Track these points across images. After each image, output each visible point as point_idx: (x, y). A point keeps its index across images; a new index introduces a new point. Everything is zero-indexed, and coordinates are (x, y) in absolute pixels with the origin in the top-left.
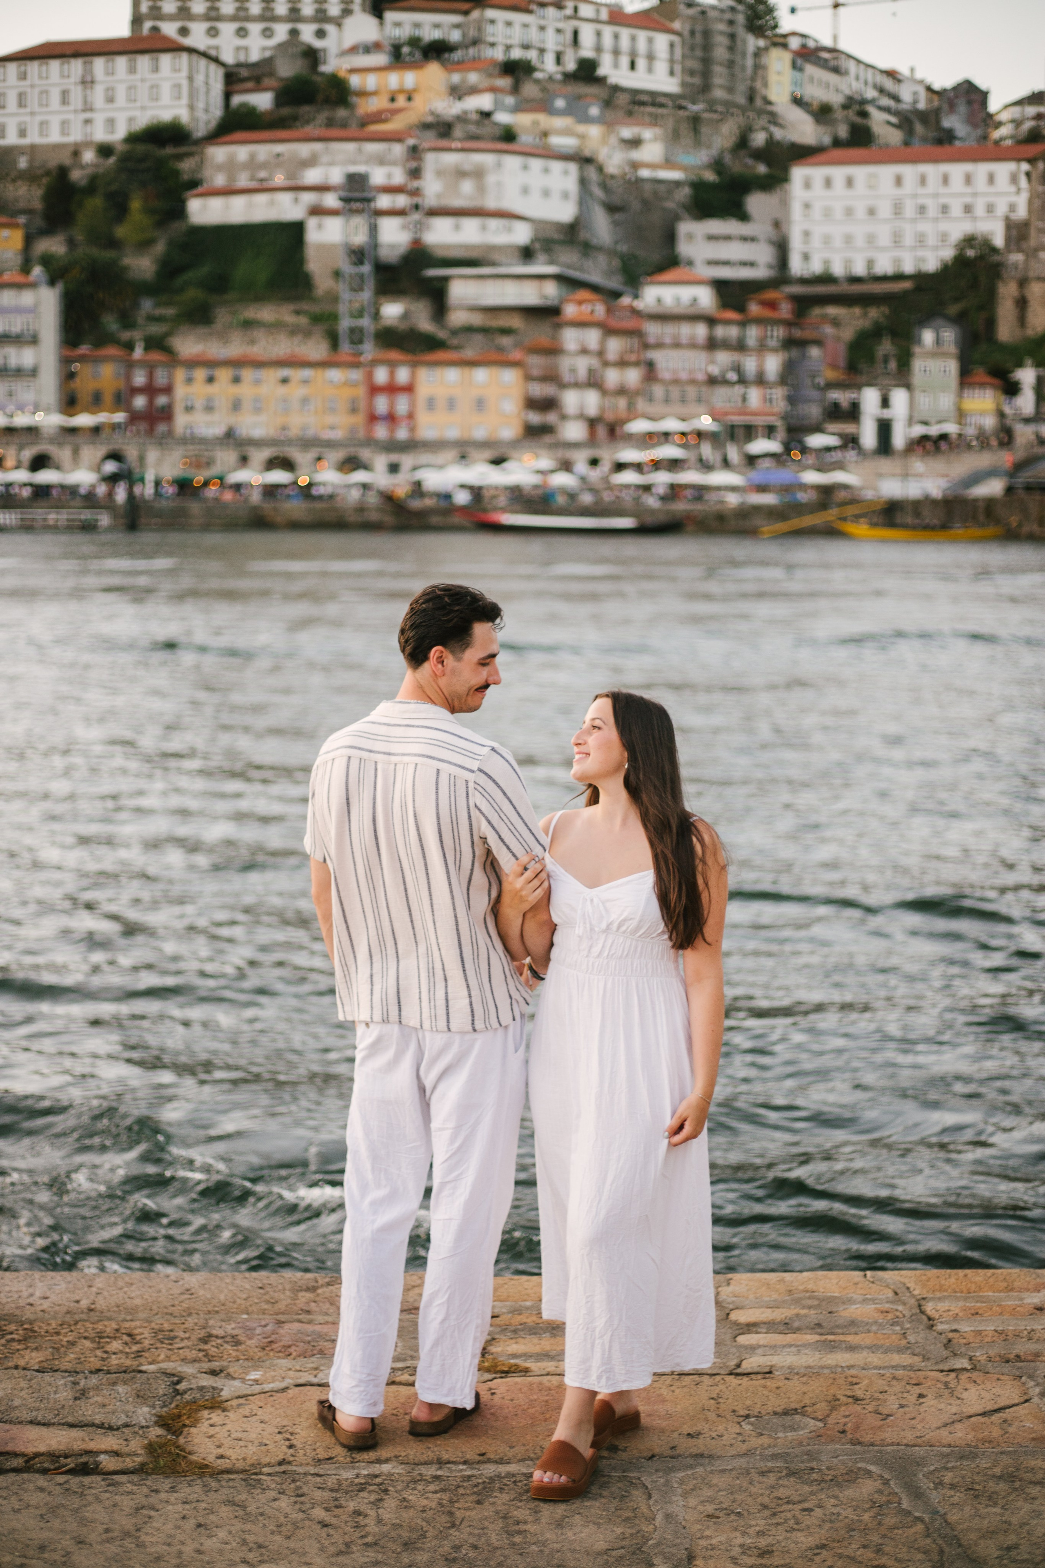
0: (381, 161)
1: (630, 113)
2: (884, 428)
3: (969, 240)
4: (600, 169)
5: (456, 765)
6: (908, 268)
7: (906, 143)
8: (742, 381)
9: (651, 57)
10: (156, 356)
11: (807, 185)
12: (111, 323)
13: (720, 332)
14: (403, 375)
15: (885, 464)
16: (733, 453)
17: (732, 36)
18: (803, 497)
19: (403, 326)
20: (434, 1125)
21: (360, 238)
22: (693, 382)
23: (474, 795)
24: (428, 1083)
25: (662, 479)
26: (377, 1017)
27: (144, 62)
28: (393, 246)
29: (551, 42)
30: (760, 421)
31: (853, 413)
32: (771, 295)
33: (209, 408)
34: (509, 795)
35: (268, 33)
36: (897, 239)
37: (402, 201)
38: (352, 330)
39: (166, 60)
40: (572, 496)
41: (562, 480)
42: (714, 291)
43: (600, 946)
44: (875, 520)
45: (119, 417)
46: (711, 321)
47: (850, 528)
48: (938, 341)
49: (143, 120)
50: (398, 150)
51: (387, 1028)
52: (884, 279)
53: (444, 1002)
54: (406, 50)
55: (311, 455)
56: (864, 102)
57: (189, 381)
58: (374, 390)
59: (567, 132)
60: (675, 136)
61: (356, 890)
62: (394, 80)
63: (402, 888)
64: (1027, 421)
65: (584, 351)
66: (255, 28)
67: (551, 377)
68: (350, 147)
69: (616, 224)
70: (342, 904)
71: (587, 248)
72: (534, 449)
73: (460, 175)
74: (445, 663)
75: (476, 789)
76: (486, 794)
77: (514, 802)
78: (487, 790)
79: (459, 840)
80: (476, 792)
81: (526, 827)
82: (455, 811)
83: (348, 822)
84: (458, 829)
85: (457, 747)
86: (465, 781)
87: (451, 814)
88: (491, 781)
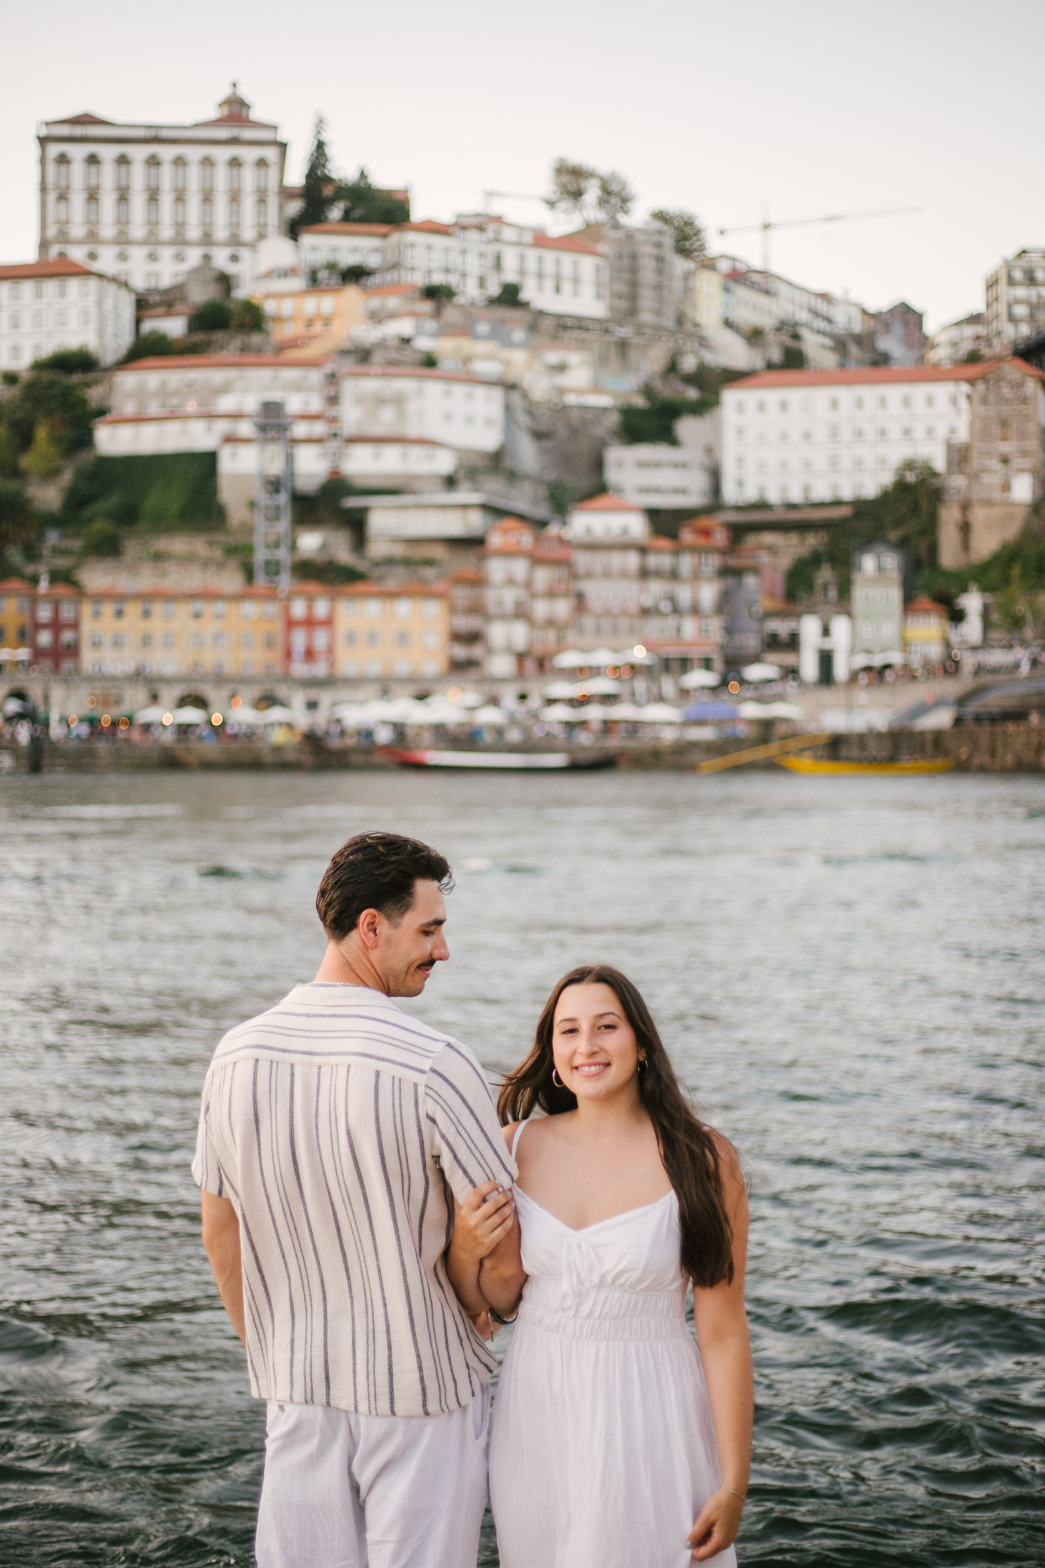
0: (298, 387)
1: (555, 338)
2: (826, 659)
3: (909, 465)
4: (525, 395)
5: (401, 1064)
6: (847, 494)
7: (842, 366)
8: (676, 610)
9: (576, 281)
10: (62, 590)
11: (740, 408)
12: (14, 555)
13: (653, 561)
14: (321, 608)
15: (826, 695)
16: (668, 686)
17: (660, 259)
18: (742, 730)
19: (320, 559)
20: (371, 1535)
21: (276, 467)
22: (625, 613)
23: (424, 1102)
24: (363, 1482)
25: (594, 713)
26: (299, 1395)
27: (51, 287)
28: (310, 476)
29: (474, 265)
30: (695, 653)
31: (793, 643)
32: (704, 522)
33: (117, 643)
34: (470, 1102)
35: (179, 258)
36: (834, 464)
37: (319, 429)
38: (268, 563)
39: (74, 285)
40: (499, 731)
41: (489, 716)
42: (647, 519)
43: (590, 1303)
44: (820, 753)
45: (23, 654)
46: (643, 550)
47: (793, 761)
48: (880, 569)
49: (49, 347)
50: (315, 376)
51: (310, 1409)
52: (821, 505)
53: (387, 1376)
54: (323, 275)
55: (224, 693)
56: (796, 325)
57: (97, 615)
58: (291, 624)
59: (490, 357)
60: (602, 361)
61: (273, 1230)
62: (311, 305)
63: (333, 1226)
64: (975, 648)
65: (511, 582)
66: (167, 253)
67: (477, 609)
68: (264, 374)
69: (543, 452)
70: (253, 1249)
71: (513, 477)
72: (459, 683)
73: (380, 401)
74: (378, 931)
75: (427, 1094)
76: (440, 1101)
77: (476, 1112)
78: (439, 1094)
79: (407, 1162)
80: (428, 1098)
81: (489, 1146)
82: (400, 1124)
83: (257, 1143)
84: (405, 1147)
85: (401, 1041)
86: (413, 1085)
87: (395, 1128)
88: (445, 1083)
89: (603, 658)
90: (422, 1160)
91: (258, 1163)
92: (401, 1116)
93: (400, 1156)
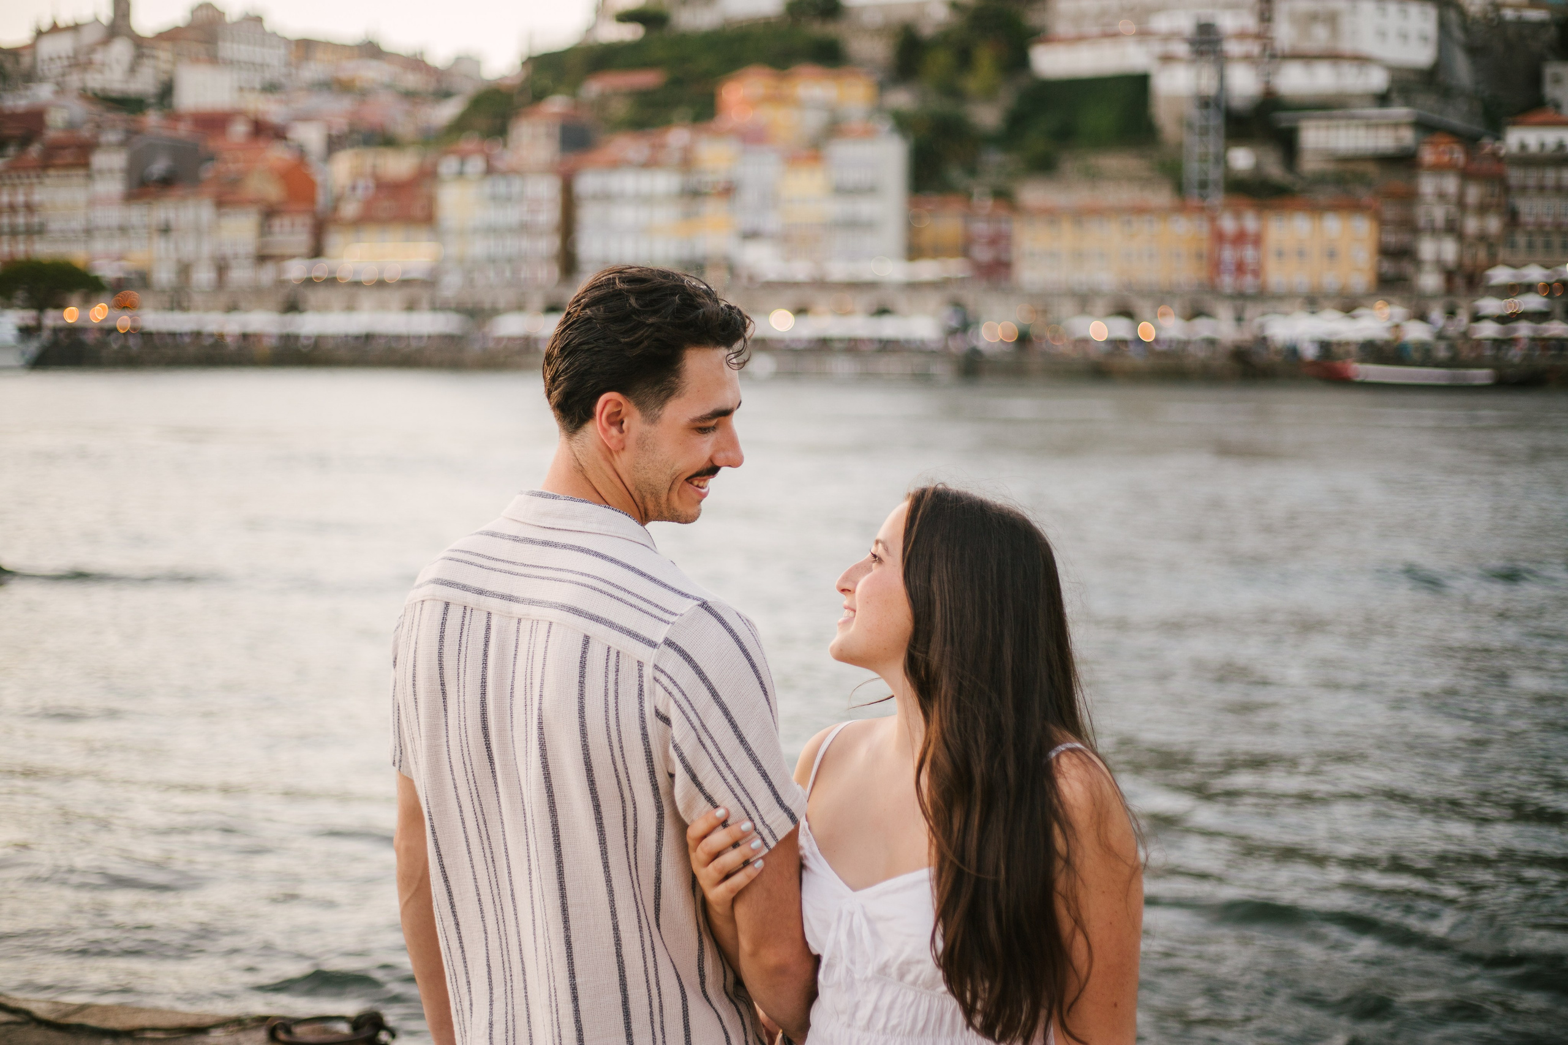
4: (1462, 11)
5: (622, 630)
10: (1002, 210)
12: (955, 172)
14: (1250, 223)
19: (1255, 176)
21: (1208, 87)
22: (1558, 228)
23: (653, 693)
25: (1524, 330)
28: (1242, 93)
37: (1252, 47)
38: (1199, 180)
40: (1427, 348)
41: (1416, 332)
43: (870, 1006)
55: (1151, 304)
65: (1442, 197)
67: (1410, 227)
69: (1476, 67)
71: (1447, 93)
72: (1386, 298)
73: (1313, 17)
74: (624, 426)
75: (656, 680)
77: (734, 713)
78: (678, 683)
79: (629, 780)
80: (658, 686)
81: (753, 766)
82: (615, 722)
83: (445, 727)
84: (623, 757)
85: (629, 592)
86: (637, 664)
87: (608, 727)
88: (686, 664)
89: (1535, 274)
90: (651, 779)
91: (447, 756)
92: (617, 710)
93: (616, 770)
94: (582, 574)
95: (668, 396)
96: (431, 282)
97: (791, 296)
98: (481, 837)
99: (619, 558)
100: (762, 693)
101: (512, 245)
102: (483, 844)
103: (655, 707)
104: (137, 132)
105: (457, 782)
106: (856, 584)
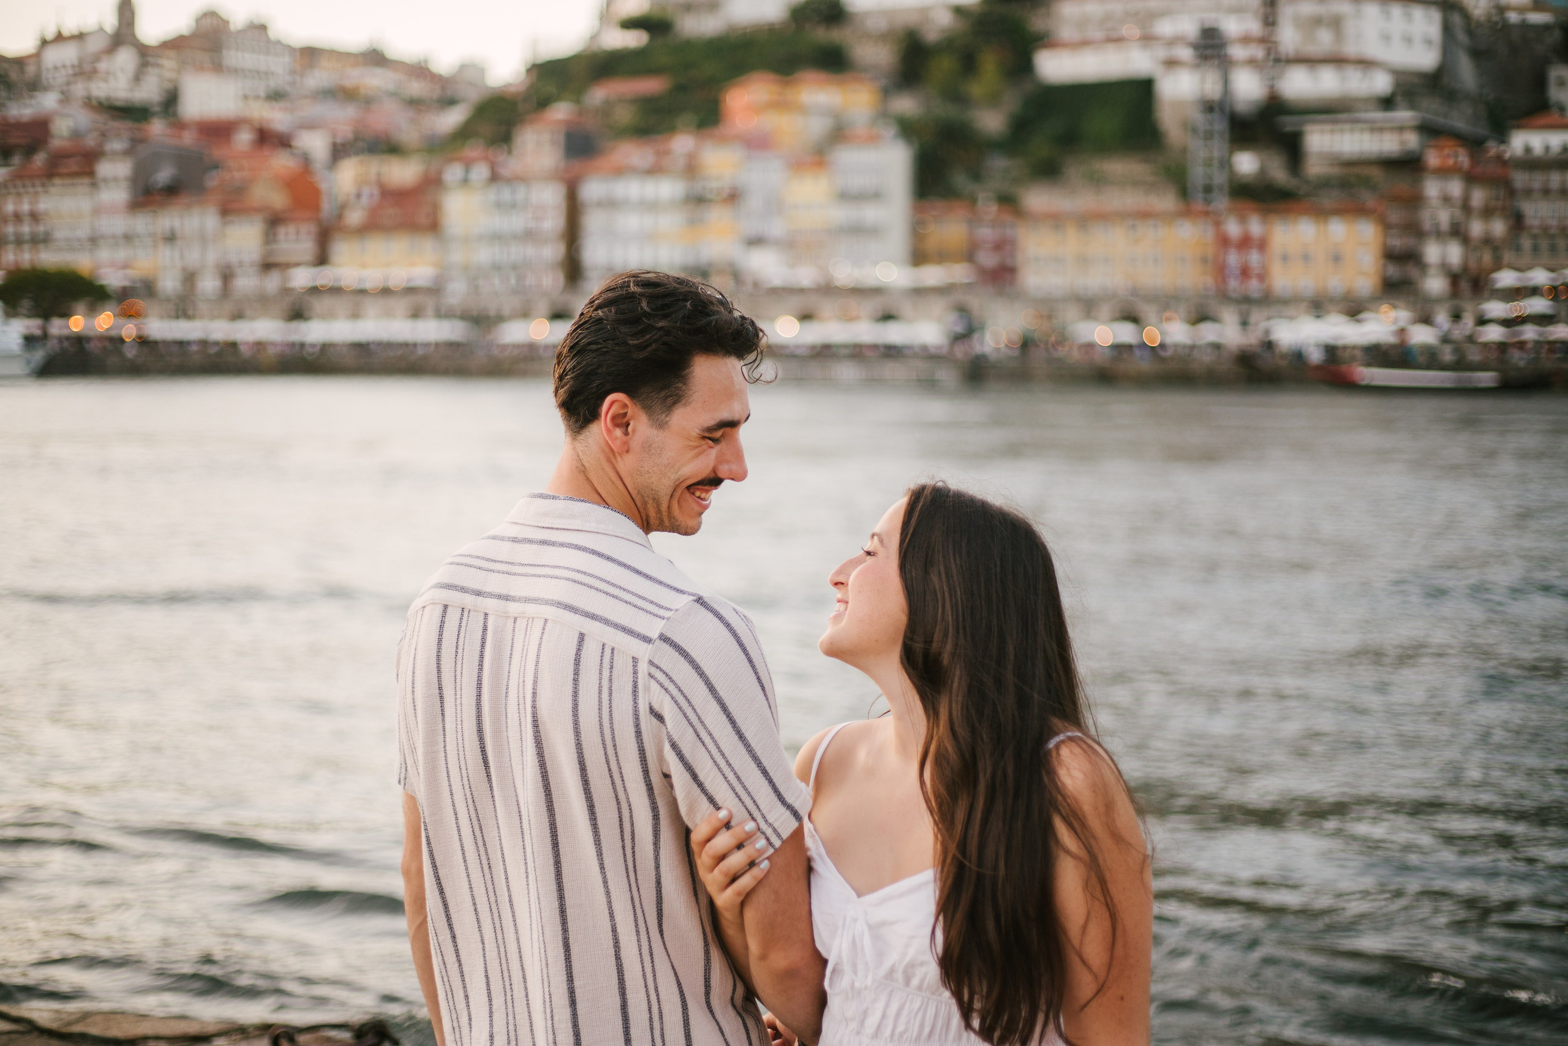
0: (1231, 11)
4: (1465, 14)
5: (618, 626)
12: (959, 177)
14: (1256, 227)
19: (1260, 181)
21: (1214, 91)
22: (1562, 233)
23: (647, 689)
25: (1530, 334)
28: (1246, 97)
34: (722, 693)
37: (1255, 51)
40: (1432, 351)
41: (1422, 336)
43: (878, 1014)
55: (1157, 307)
58: (1224, 241)
65: (1447, 201)
67: (1414, 230)
69: (1480, 69)
71: (1452, 96)
72: (1392, 301)
73: (1317, 21)
74: (630, 428)
75: (651, 676)
76: (671, 687)
77: (732, 708)
78: (674, 678)
79: (623, 780)
80: (653, 682)
81: (753, 762)
82: (608, 720)
83: (442, 732)
84: (617, 756)
85: (624, 590)
86: (632, 660)
87: (601, 725)
88: (682, 659)
89: (1540, 277)
90: (645, 778)
91: (444, 762)
92: (610, 707)
93: (610, 770)
94: (578, 571)
95: (675, 403)
96: (435, 290)
97: (795, 302)
98: (476, 843)
99: (615, 556)
100: (759, 688)
101: (516, 252)
102: (478, 851)
103: (650, 704)
104: (142, 141)
105: (454, 788)
106: (849, 576)
